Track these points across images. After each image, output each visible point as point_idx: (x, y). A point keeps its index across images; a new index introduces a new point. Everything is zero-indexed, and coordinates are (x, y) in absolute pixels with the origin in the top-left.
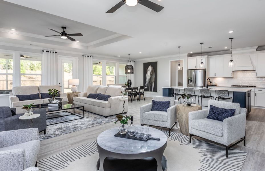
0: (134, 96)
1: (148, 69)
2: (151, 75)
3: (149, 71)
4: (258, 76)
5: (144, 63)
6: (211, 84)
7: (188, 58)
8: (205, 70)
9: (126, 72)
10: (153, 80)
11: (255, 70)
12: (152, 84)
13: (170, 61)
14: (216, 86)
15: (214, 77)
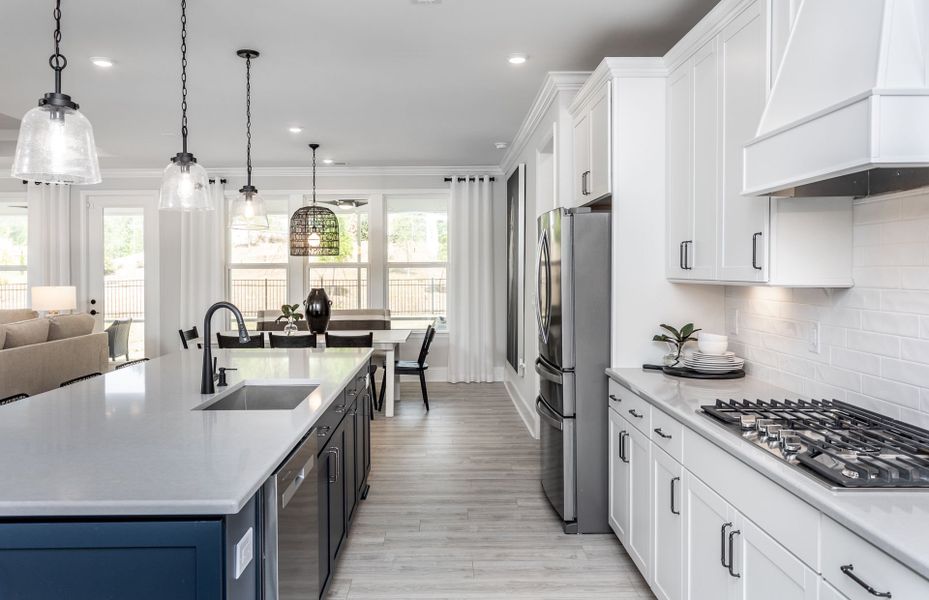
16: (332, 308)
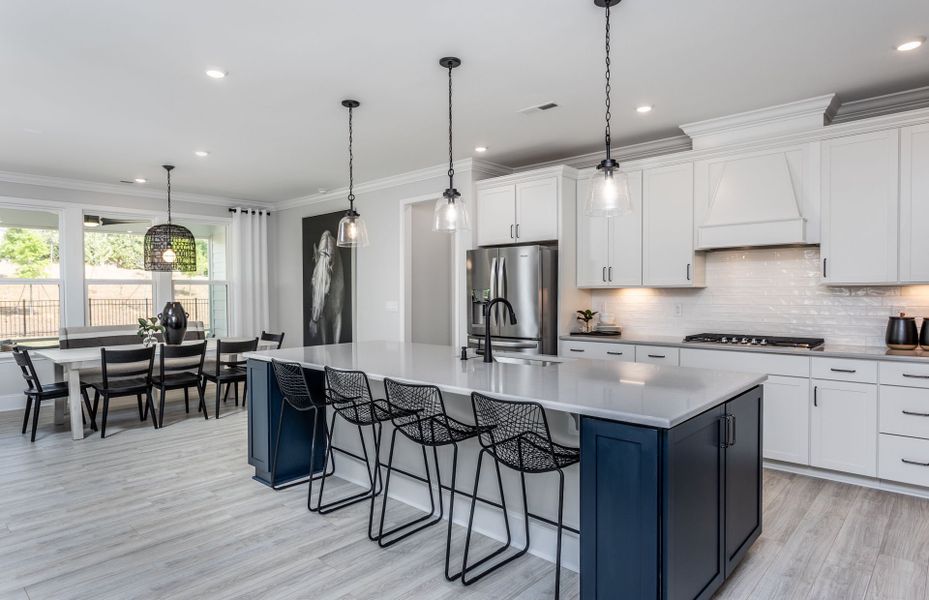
0: (226, 385)
1: (318, 246)
2: (332, 274)
3: (322, 258)
4: (835, 278)
5: (304, 220)
6: (593, 325)
7: (479, 182)
8: (553, 248)
9: (155, 264)
10: (337, 303)
11: (817, 246)
12: (334, 322)
13: (402, 203)
14: (616, 334)
15: (606, 285)
16: (188, 320)
